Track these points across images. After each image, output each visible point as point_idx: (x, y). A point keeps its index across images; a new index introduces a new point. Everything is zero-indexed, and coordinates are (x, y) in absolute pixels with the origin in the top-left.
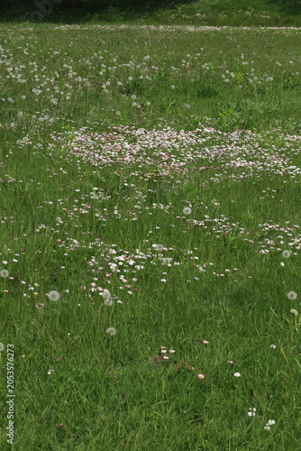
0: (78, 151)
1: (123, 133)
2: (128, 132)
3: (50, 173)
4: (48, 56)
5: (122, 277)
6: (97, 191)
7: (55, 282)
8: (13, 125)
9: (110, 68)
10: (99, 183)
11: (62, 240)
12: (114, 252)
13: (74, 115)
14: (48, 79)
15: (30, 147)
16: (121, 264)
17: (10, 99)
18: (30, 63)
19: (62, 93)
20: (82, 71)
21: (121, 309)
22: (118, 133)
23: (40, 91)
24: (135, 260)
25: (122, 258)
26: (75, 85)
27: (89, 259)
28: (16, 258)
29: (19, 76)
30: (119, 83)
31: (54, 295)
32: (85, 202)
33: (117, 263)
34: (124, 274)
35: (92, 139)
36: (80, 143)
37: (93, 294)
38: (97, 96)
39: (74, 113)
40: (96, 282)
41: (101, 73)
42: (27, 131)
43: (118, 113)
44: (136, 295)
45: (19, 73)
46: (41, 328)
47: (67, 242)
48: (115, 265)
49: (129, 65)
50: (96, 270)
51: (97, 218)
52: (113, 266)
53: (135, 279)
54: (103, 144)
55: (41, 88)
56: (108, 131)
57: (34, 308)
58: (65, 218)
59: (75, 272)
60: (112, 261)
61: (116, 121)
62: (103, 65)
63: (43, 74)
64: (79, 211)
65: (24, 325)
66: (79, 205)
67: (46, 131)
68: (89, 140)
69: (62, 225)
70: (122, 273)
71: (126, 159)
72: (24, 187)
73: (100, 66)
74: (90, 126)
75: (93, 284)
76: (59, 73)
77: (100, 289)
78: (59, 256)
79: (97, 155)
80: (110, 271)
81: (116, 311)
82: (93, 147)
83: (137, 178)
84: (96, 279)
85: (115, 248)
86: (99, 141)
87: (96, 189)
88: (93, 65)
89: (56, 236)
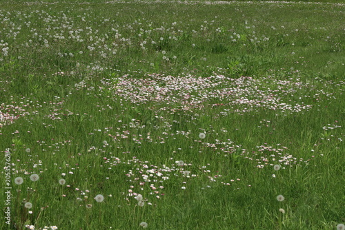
0: (121, 92)
1: (156, 79)
2: (159, 78)
3: (99, 108)
4: (101, 23)
5: (152, 185)
6: (134, 122)
7: (101, 189)
8: (72, 73)
9: (146, 31)
10: (136, 116)
11: (108, 158)
12: (146, 166)
13: (119, 66)
14: (100, 39)
15: (85, 89)
16: (151, 175)
17: (71, 54)
18: (87, 28)
19: (110, 49)
20: (126, 33)
21: (151, 209)
22: (152, 79)
23: (93, 48)
24: (163, 173)
25: (152, 171)
26: (120, 43)
27: (128, 172)
28: (72, 171)
29: (78, 37)
30: (153, 42)
31: (100, 198)
32: (126, 129)
33: (149, 175)
34: (154, 183)
35: (132, 83)
36: (123, 86)
37: (130, 198)
38: (137, 52)
39: (119, 64)
40: (133, 189)
41: (140, 35)
42: (83, 77)
43: (152, 64)
44: (163, 199)
45: (78, 34)
46: (90, 224)
47: (111, 159)
48: (147, 176)
49: (161, 29)
50: (133, 180)
51: (134, 142)
52: (145, 177)
53: (161, 187)
54: (140, 87)
55: (95, 46)
56: (144, 78)
57: (85, 209)
58: (110, 142)
59: (117, 181)
60: (145, 173)
61: (150, 70)
62: (141, 29)
63: (96, 35)
64: (120, 136)
65: (77, 221)
66: (121, 132)
67: (97, 78)
68: (130, 84)
69: (107, 147)
70: (152, 182)
71: (157, 98)
72: (79, 117)
73: (139, 29)
74: (131, 74)
75: (130, 191)
76: (108, 35)
77: (135, 194)
78: (105, 170)
79: (135, 95)
80: (143, 181)
81: (147, 211)
82: (132, 89)
83: (165, 112)
84: (132, 187)
85: (147, 164)
86: (137, 85)
87: (133, 120)
88: (134, 29)
89: (103, 155)
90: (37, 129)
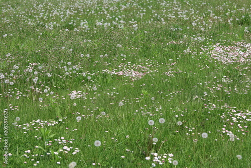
0: (215, 56)
1: (239, 46)
2: (242, 45)
3: (200, 68)
4: (199, 5)
5: (239, 125)
6: (225, 78)
7: (203, 127)
8: (181, 42)
9: (232, 11)
10: (226, 74)
11: (207, 104)
12: (235, 111)
13: (213, 37)
14: (199, 18)
15: (190, 54)
16: (238, 118)
17: (179, 28)
18: (191, 9)
19: (207, 25)
20: (217, 13)
21: (239, 142)
22: (237, 46)
23: (196, 24)
24: (247, 116)
25: (239, 114)
26: (214, 20)
27: (221, 114)
28: (183, 114)
29: (185, 16)
30: (237, 19)
31: (205, 135)
32: (219, 83)
33: (236, 117)
34: (241, 123)
35: (223, 49)
36: (217, 51)
37: (223, 134)
38: (226, 26)
39: (213, 35)
40: (225, 128)
41: (227, 14)
42: (188, 45)
43: (237, 35)
44: (247, 135)
45: (185, 14)
46: (196, 152)
47: (210, 105)
48: (235, 118)
49: (242, 9)
50: (225, 121)
51: (225, 92)
52: (234, 119)
53: (246, 127)
54: (229, 52)
55: (196, 22)
56: (231, 45)
57: (192, 141)
58: (209, 92)
59: (214, 122)
60: (233, 116)
61: (235, 39)
62: (229, 10)
63: (197, 15)
64: (216, 88)
65: (187, 151)
66: (216, 85)
67: (198, 46)
68: (221, 50)
69: (207, 96)
70: (239, 123)
71: (241, 60)
72: (187, 75)
73: (227, 10)
74: (222, 42)
75: (224, 129)
76: (205, 14)
77: (227, 131)
78: (206, 113)
79: (225, 58)
80: (233, 122)
81: (236, 144)
82: (223, 54)
83: (247, 71)
84: (225, 126)
85: (235, 109)
86: (227, 51)
87: (225, 76)
88: (224, 10)
89: (204, 102)
90: (158, 83)
